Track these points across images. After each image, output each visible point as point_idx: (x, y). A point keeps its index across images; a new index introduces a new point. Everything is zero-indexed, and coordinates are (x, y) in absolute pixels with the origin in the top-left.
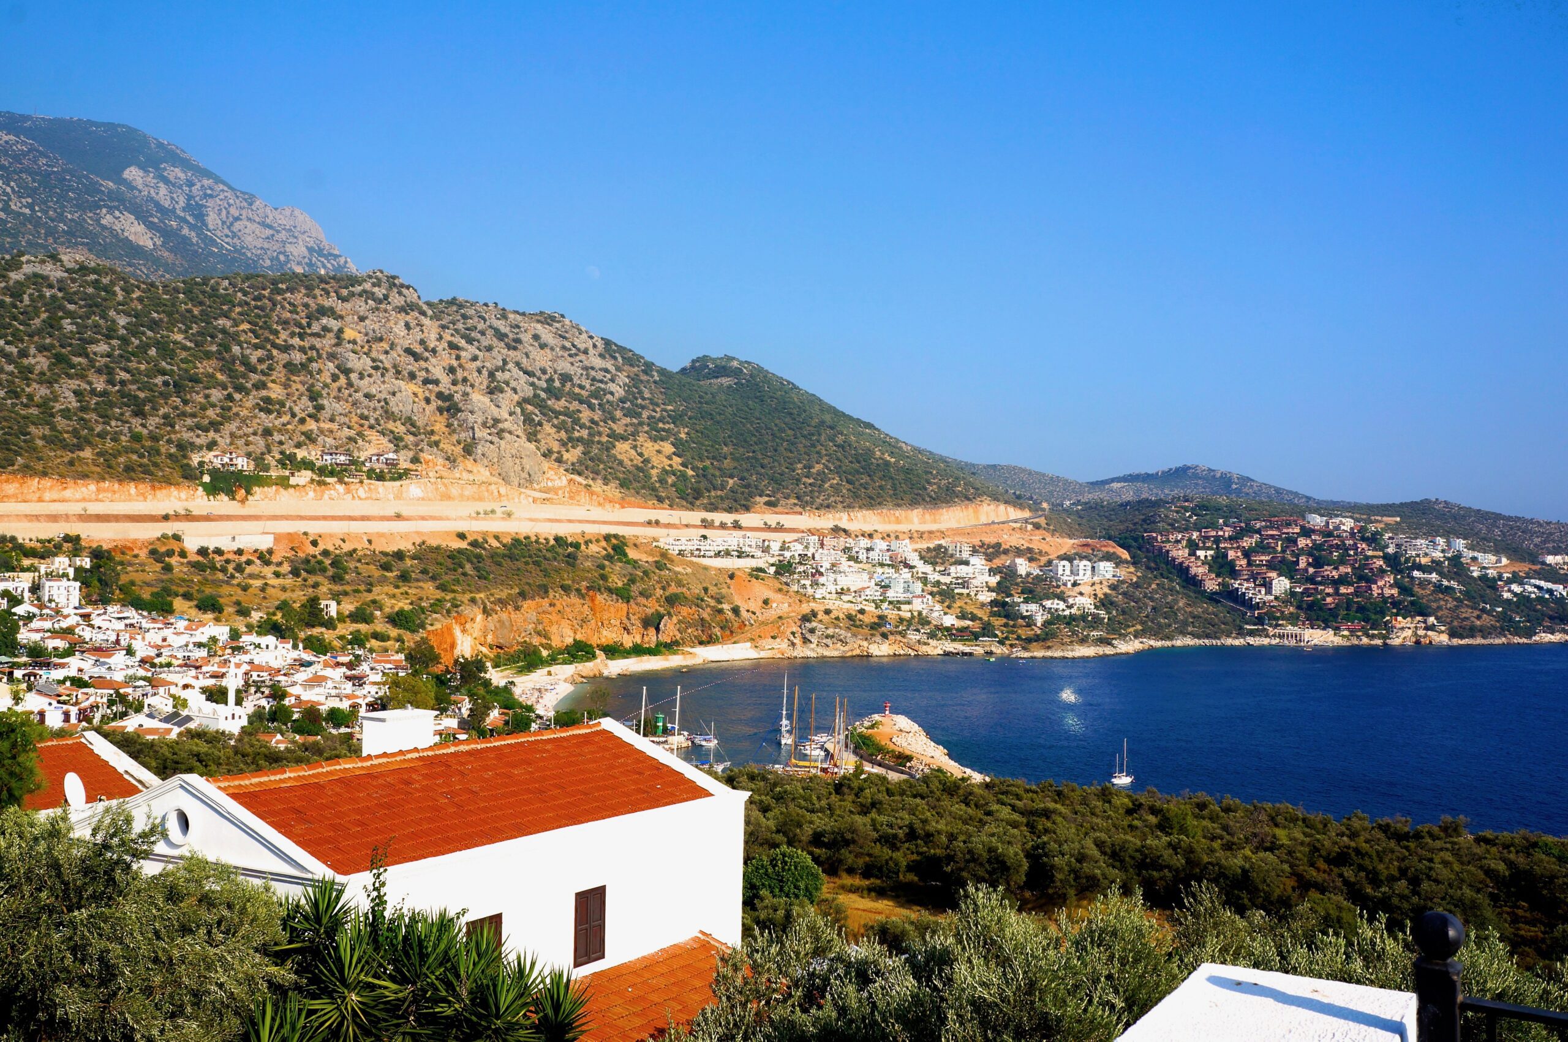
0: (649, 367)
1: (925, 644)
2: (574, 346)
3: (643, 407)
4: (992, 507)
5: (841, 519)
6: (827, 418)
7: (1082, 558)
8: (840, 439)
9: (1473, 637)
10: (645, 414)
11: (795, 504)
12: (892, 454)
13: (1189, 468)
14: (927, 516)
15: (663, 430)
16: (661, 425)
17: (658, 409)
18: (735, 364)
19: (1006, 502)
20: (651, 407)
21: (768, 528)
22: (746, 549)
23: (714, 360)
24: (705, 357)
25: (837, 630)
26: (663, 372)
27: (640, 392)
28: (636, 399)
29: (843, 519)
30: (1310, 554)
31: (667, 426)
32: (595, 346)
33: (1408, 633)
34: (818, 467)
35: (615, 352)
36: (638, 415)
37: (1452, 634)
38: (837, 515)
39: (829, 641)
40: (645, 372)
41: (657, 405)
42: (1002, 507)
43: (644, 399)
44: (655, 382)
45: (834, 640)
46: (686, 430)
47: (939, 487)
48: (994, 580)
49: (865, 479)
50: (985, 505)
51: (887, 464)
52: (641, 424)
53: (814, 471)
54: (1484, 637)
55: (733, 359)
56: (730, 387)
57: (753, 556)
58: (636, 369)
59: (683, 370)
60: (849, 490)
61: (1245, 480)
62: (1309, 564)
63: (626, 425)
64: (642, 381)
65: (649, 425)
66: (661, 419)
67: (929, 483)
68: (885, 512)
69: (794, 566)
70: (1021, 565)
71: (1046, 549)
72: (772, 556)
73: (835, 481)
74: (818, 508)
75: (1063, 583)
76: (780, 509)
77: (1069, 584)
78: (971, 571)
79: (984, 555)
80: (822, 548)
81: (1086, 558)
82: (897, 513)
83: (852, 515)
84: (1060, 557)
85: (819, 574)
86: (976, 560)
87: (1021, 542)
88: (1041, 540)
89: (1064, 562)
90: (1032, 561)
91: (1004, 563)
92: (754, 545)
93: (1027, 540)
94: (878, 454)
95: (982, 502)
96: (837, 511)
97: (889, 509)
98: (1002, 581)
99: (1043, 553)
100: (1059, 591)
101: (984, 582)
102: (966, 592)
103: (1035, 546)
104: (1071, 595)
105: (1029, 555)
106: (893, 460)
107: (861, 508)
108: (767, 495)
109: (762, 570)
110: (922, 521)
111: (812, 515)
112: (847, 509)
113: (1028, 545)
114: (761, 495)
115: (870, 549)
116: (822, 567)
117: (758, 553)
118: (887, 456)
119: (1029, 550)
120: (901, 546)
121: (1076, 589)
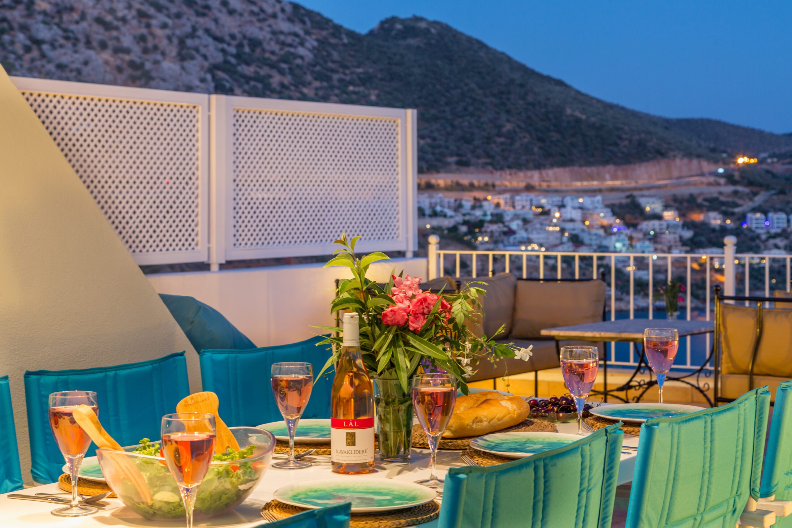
0: (337, 30)
2: (262, 10)
3: (333, 71)
4: (685, 161)
5: (532, 177)
6: (517, 76)
7: (776, 210)
8: (530, 98)
10: (335, 77)
11: (487, 164)
12: (583, 111)
14: (620, 173)
15: (354, 93)
16: (351, 88)
17: (348, 72)
18: (423, 25)
19: (699, 156)
20: (341, 70)
21: (458, 187)
22: (438, 209)
23: (402, 21)
24: (393, 20)
26: (351, 34)
27: (329, 55)
28: (326, 62)
29: (535, 177)
31: (357, 89)
32: (283, 10)
34: (508, 127)
35: (303, 15)
36: (329, 79)
38: (529, 173)
40: (333, 35)
41: (347, 67)
42: (695, 162)
43: (334, 62)
44: (344, 45)
46: (376, 92)
47: (630, 141)
48: (688, 234)
49: (555, 136)
50: (678, 161)
51: (578, 121)
52: (332, 87)
53: (504, 130)
55: (421, 19)
56: (418, 47)
57: (445, 216)
58: (324, 33)
59: (371, 33)
60: (540, 148)
63: (317, 89)
64: (331, 45)
65: (338, 88)
66: (351, 83)
67: (620, 138)
68: (576, 168)
69: (486, 225)
70: (715, 219)
71: (740, 202)
72: (464, 215)
73: (526, 140)
74: (510, 167)
75: (758, 237)
76: (472, 168)
77: (764, 237)
78: (665, 226)
79: (678, 209)
80: (514, 207)
81: (781, 210)
82: (589, 170)
83: (544, 172)
84: (754, 210)
85: (510, 232)
86: (669, 215)
87: (715, 195)
88: (736, 193)
89: (758, 215)
90: (726, 215)
91: (698, 217)
92: (446, 205)
93: (721, 193)
94: (569, 111)
95: (675, 157)
96: (528, 169)
97: (581, 166)
98: (695, 235)
99: (736, 205)
100: (753, 244)
101: (677, 237)
102: (659, 246)
103: (730, 199)
104: (767, 248)
105: (724, 208)
106: (583, 117)
107: (552, 166)
108: (458, 155)
109: (454, 229)
110: (614, 177)
111: (503, 174)
112: (538, 166)
113: (723, 199)
114: (451, 155)
115: (562, 206)
116: (514, 225)
117: (449, 212)
118: (578, 114)
119: (723, 204)
120: (593, 203)
121: (772, 242)
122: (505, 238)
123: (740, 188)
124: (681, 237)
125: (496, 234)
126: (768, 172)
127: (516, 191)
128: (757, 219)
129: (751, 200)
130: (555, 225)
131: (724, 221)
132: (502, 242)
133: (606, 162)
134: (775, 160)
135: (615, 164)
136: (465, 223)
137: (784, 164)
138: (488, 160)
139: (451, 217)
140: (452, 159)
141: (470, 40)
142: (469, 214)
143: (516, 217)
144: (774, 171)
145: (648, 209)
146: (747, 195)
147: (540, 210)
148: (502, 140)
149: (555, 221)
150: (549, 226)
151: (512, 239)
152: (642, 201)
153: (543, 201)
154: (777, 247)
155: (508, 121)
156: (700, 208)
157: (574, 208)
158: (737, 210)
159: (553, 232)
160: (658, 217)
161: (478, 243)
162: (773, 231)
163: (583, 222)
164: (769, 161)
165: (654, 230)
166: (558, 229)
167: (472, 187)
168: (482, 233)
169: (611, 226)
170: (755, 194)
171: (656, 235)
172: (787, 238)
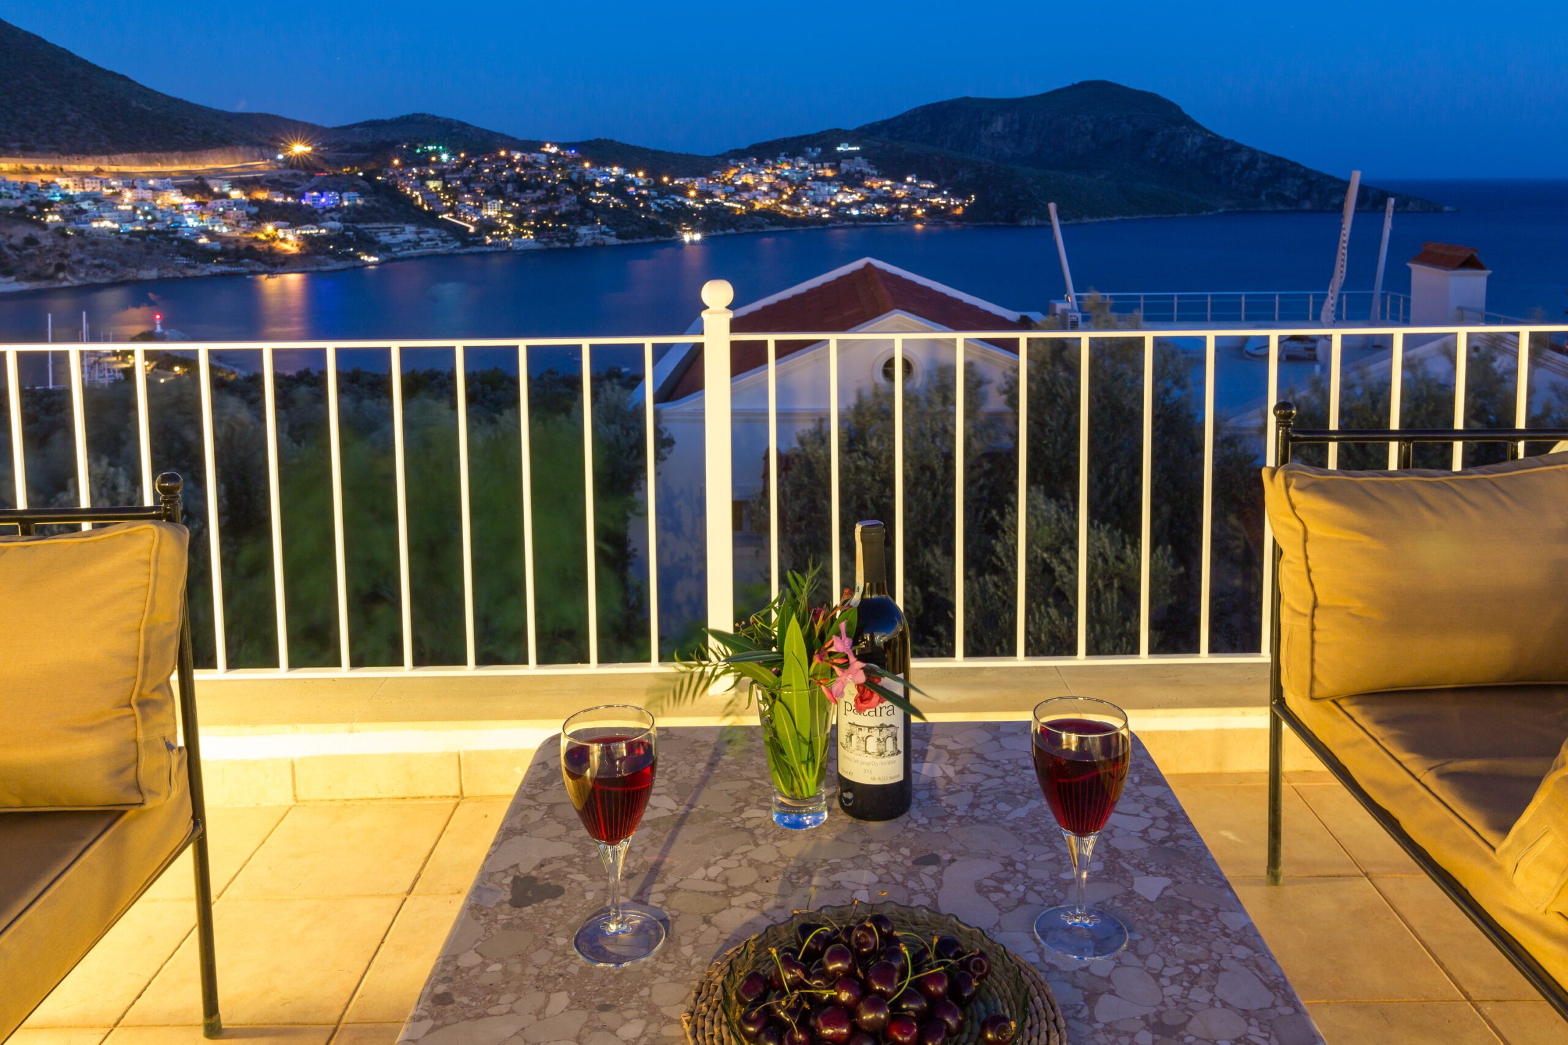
1: (195, 267)
5: (101, 161)
7: (330, 190)
9: (633, 238)
11: (53, 150)
13: (418, 115)
14: (187, 158)
19: (260, 145)
21: (25, 171)
25: (105, 260)
29: (104, 163)
30: (515, 181)
33: (589, 238)
34: (73, 116)
37: (618, 236)
39: (97, 270)
45: (103, 269)
47: (196, 132)
53: (69, 119)
54: (641, 238)
57: (11, 197)
61: (464, 125)
62: (514, 190)
68: (145, 154)
69: (55, 205)
70: (277, 197)
71: (299, 183)
72: (31, 196)
73: (93, 128)
74: (77, 153)
75: (316, 211)
76: (37, 153)
77: (320, 211)
78: (233, 204)
79: (242, 189)
80: (84, 188)
81: (335, 190)
82: (157, 155)
83: (112, 157)
84: (311, 190)
85: (82, 211)
86: (236, 194)
87: (277, 177)
88: (295, 175)
89: (315, 194)
90: (287, 194)
91: (262, 195)
92: (12, 187)
93: (281, 176)
94: (134, 104)
95: (238, 145)
96: (96, 154)
97: (149, 152)
98: (261, 210)
99: (297, 186)
100: (312, 217)
101: (244, 212)
102: (228, 221)
103: (290, 181)
104: (324, 220)
105: (285, 188)
106: (149, 109)
107: (120, 152)
108: (21, 141)
109: (21, 209)
110: (182, 161)
111: (71, 158)
112: (106, 152)
113: (283, 180)
114: (14, 141)
115: (133, 187)
116: (85, 205)
117: (15, 194)
118: (143, 106)
119: (284, 184)
120: (163, 184)
121: (328, 215)
122: (76, 217)
123: (298, 172)
124: (248, 213)
125: (68, 213)
126: (321, 158)
127: (85, 175)
128: (313, 197)
129: (308, 181)
130: (128, 204)
131: (285, 199)
132: (74, 220)
133: (173, 150)
134: (327, 148)
135: (183, 150)
136: (32, 203)
137: (334, 152)
138: (53, 146)
139: (18, 198)
140: (17, 144)
141: (27, 35)
142: (37, 195)
143: (86, 197)
144: (327, 157)
145: (216, 189)
146: (304, 176)
147: (111, 191)
148: (68, 127)
149: (126, 200)
150: (122, 204)
151: (83, 217)
152: (211, 182)
153: (114, 183)
154: (333, 219)
155: (73, 111)
156: (263, 188)
157: (145, 189)
158: (296, 190)
159: (125, 211)
160: (226, 196)
161: (48, 221)
162: (328, 207)
163: (155, 201)
164: (322, 149)
165: (223, 207)
166: (130, 208)
167: (38, 170)
168: (53, 213)
169: (182, 205)
170: (312, 176)
171: (224, 213)
172: (340, 212)
